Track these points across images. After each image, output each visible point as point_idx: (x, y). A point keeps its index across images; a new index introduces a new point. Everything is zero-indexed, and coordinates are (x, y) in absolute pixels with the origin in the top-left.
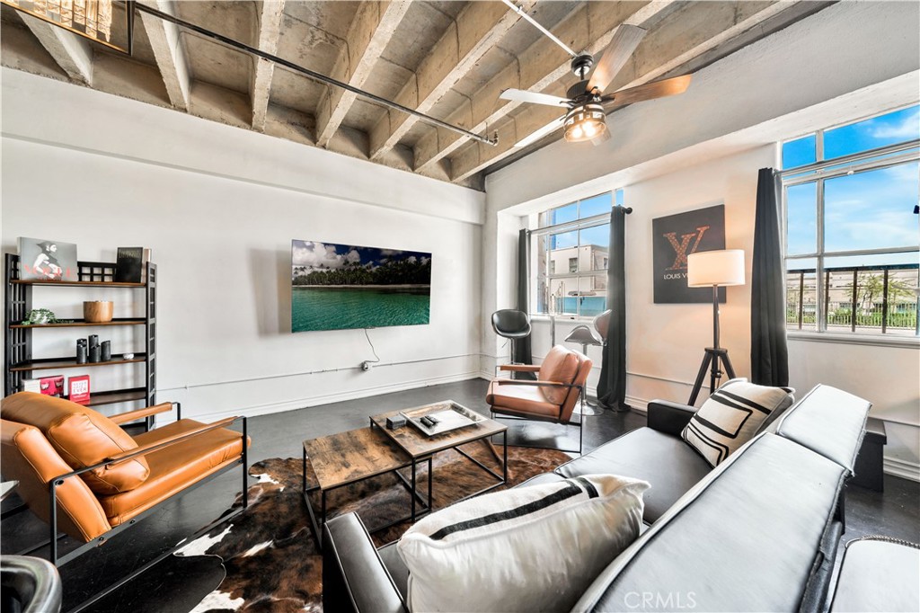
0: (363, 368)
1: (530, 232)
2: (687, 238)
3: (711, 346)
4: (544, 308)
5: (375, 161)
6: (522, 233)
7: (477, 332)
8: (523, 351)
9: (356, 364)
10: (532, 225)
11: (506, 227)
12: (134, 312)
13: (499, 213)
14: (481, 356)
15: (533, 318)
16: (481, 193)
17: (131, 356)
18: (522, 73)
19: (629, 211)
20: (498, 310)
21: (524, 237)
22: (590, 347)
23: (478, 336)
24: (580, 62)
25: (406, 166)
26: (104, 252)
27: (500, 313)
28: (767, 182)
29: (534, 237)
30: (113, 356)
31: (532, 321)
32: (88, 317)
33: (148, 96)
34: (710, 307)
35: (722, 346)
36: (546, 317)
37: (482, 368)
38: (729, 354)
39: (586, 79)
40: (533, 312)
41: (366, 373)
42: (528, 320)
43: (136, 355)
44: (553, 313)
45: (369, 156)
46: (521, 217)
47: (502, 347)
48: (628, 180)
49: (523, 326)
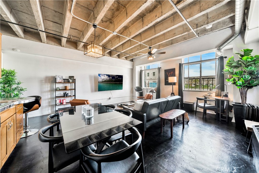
0: (110, 98)
1: (142, 70)
2: (170, 73)
3: (172, 92)
4: (146, 86)
5: (112, 57)
6: (141, 70)
7: (131, 91)
8: (141, 94)
9: (108, 98)
10: (143, 69)
11: (138, 69)
12: (71, 88)
13: (136, 66)
14: (133, 96)
15: (143, 88)
16: (132, 62)
17: (72, 96)
18: (141, 46)
19: (161, 68)
20: (136, 86)
21: (141, 71)
22: (154, 93)
23: (132, 92)
24: (150, 48)
25: (118, 58)
26: (66, 77)
27: (137, 87)
28: (180, 65)
29: (143, 71)
30: (69, 96)
31: (143, 89)
32: (65, 89)
33: (73, 48)
34: (172, 86)
35: (174, 92)
36: (146, 88)
37: (133, 99)
38: (174, 94)
39: (151, 51)
40: (143, 87)
41: (110, 100)
42: (142, 89)
43: (73, 96)
44: (147, 87)
45: (111, 56)
46: (141, 67)
47: (137, 94)
48: (160, 62)
49: (141, 90)
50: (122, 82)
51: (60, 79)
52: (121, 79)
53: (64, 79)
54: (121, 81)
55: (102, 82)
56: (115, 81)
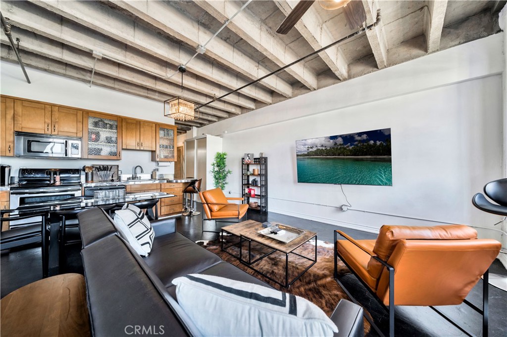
50: (390, 154)
51: (249, 159)
52: (378, 143)
53: (255, 159)
54: (386, 150)
55: (309, 154)
56: (355, 152)
